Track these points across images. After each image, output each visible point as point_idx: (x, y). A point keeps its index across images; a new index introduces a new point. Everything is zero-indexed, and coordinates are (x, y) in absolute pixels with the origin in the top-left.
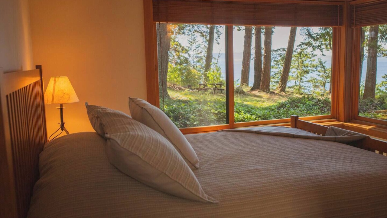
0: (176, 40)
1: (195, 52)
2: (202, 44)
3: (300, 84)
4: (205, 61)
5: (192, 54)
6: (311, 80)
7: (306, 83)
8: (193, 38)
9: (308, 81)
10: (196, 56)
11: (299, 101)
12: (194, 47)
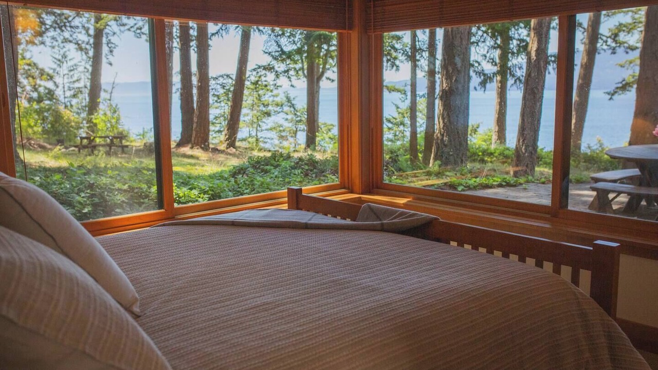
0: (28, 55)
1: (68, 78)
2: (79, 64)
3: (257, 135)
4: (87, 95)
5: (61, 82)
6: (274, 128)
7: (266, 132)
8: (62, 52)
9: (270, 130)
10: (69, 87)
11: (267, 161)
12: (64, 70)
